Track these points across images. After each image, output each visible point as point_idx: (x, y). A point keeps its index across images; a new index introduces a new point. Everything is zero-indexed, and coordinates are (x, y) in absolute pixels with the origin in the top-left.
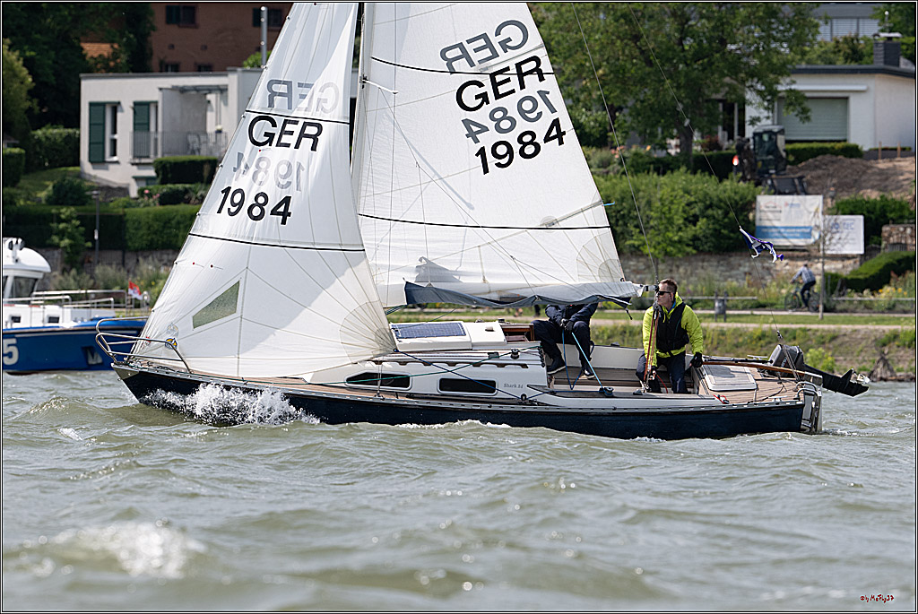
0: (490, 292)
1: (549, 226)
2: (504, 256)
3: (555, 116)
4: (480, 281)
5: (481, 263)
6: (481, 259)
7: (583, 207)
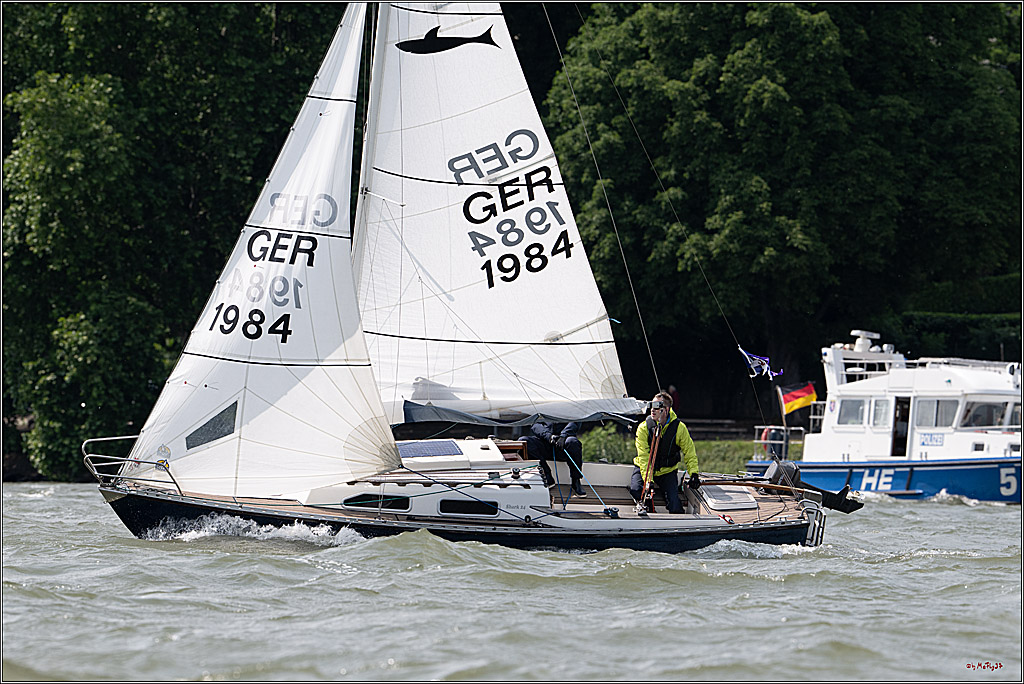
0: (490, 410)
1: (554, 342)
2: (505, 372)
3: (563, 228)
4: (479, 397)
5: (482, 380)
6: (482, 375)
7: (588, 321)
